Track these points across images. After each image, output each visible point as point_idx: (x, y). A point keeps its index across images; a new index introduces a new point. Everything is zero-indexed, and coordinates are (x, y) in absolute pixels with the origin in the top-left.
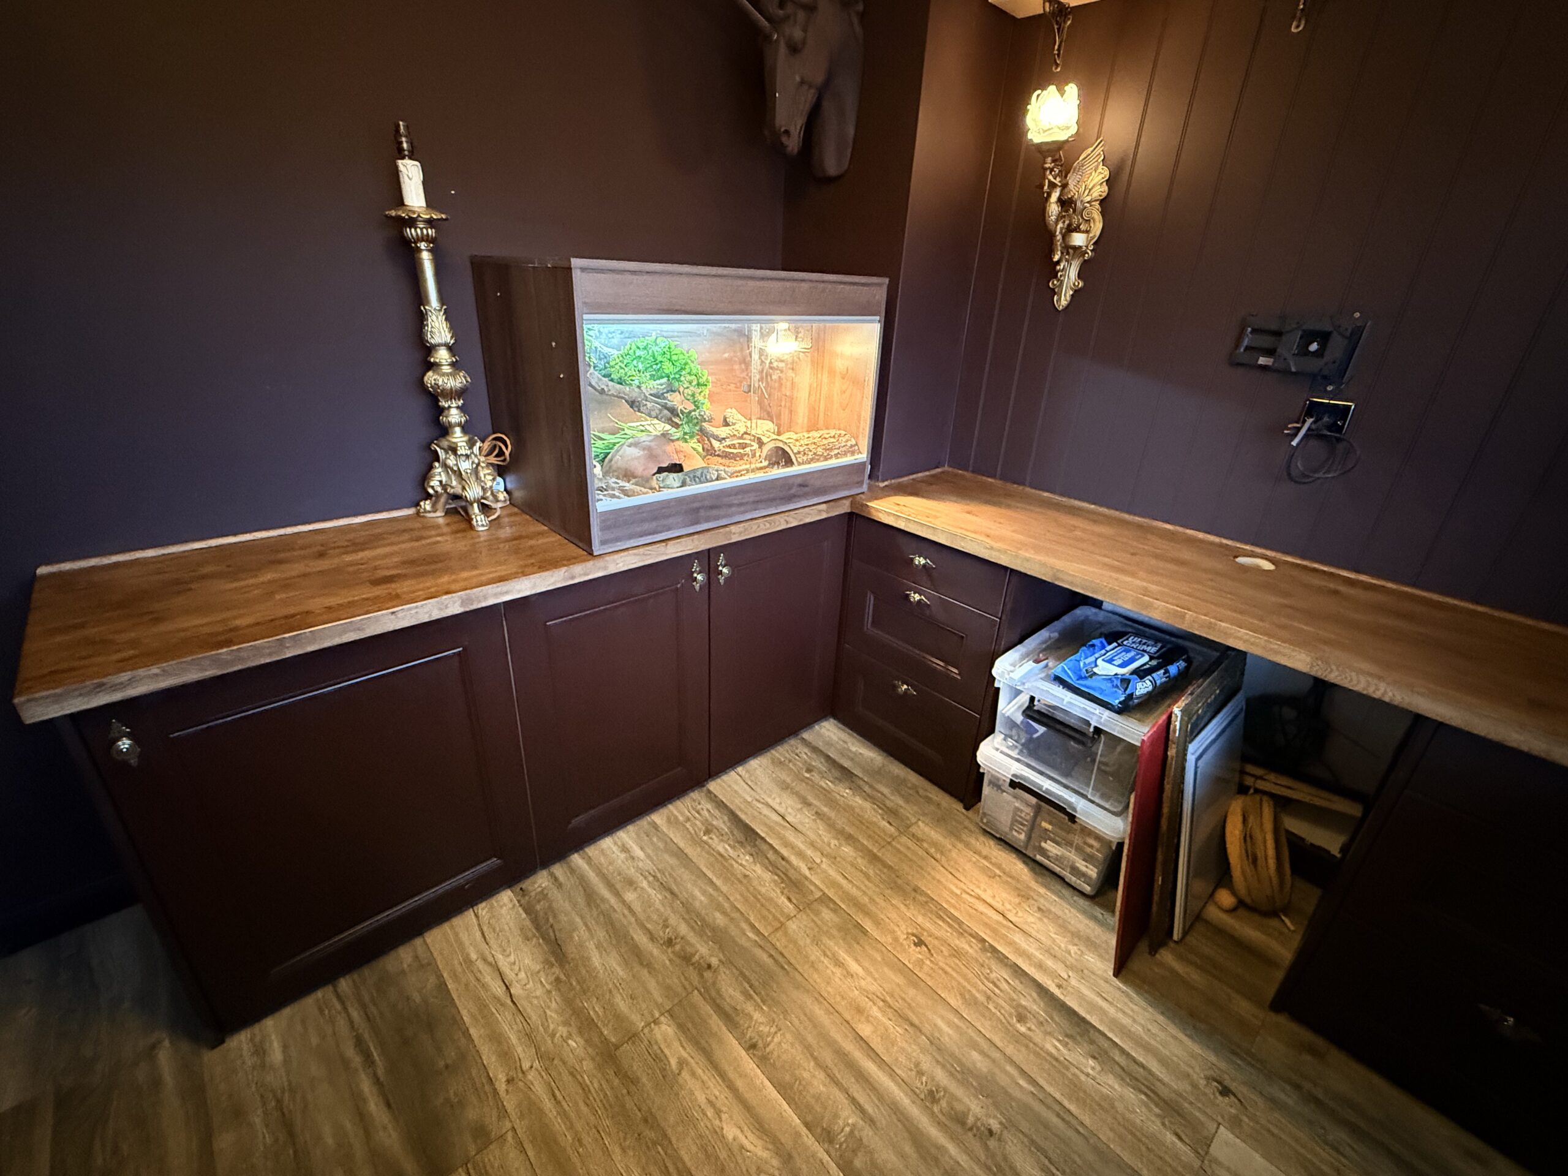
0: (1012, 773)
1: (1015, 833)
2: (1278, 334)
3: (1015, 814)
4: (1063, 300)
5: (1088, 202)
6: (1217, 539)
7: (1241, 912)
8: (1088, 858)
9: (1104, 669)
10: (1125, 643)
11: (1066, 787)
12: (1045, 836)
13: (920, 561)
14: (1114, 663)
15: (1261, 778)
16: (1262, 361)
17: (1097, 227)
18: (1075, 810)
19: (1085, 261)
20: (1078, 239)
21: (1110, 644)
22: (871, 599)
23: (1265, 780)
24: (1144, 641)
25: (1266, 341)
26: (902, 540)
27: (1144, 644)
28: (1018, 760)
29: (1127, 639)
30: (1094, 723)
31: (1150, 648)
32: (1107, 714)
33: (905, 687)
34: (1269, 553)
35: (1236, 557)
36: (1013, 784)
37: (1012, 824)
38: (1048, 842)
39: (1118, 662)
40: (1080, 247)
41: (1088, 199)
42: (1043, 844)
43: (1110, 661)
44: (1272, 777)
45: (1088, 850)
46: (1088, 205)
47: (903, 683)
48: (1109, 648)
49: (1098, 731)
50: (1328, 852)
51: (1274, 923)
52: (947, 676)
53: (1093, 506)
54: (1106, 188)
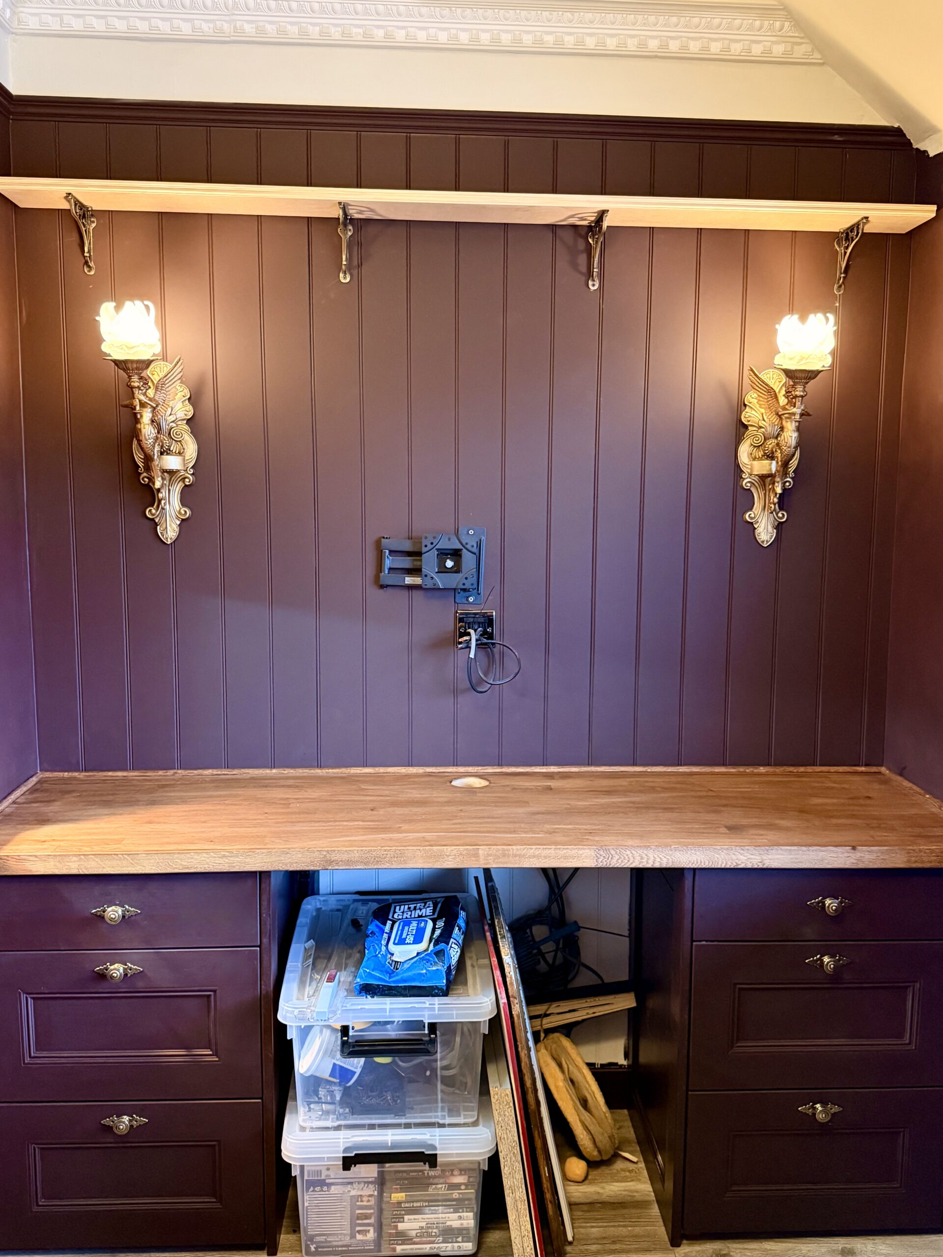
0: (342, 1149)
1: (359, 1237)
2: (417, 554)
3: (353, 1207)
4: (170, 531)
5: (173, 422)
6: (420, 770)
7: (594, 1174)
8: (458, 1205)
9: (403, 953)
10: (396, 916)
11: (408, 1126)
12: (402, 1211)
13: (114, 912)
14: (407, 941)
15: (546, 1015)
16: (409, 580)
17: (191, 449)
18: (434, 1147)
19: (186, 486)
20: (172, 462)
21: (385, 924)
22: (28, 1006)
23: (549, 1015)
24: (412, 906)
25: (406, 562)
26: (67, 891)
27: (415, 908)
28: (338, 1128)
29: (395, 912)
30: (426, 1021)
31: (424, 911)
32: (437, 1002)
33: (126, 1119)
34: (471, 769)
35: (451, 782)
36: (348, 1163)
37: (353, 1225)
38: (406, 1217)
39: (410, 939)
40: (178, 471)
41: (172, 418)
42: (401, 1226)
43: (402, 942)
44: (554, 1008)
45: (456, 1194)
46: (173, 425)
47: (119, 1116)
48: (387, 928)
49: (433, 1027)
50: (616, 1064)
51: (619, 1165)
52: (198, 1066)
53: (274, 771)
54: (191, 408)
